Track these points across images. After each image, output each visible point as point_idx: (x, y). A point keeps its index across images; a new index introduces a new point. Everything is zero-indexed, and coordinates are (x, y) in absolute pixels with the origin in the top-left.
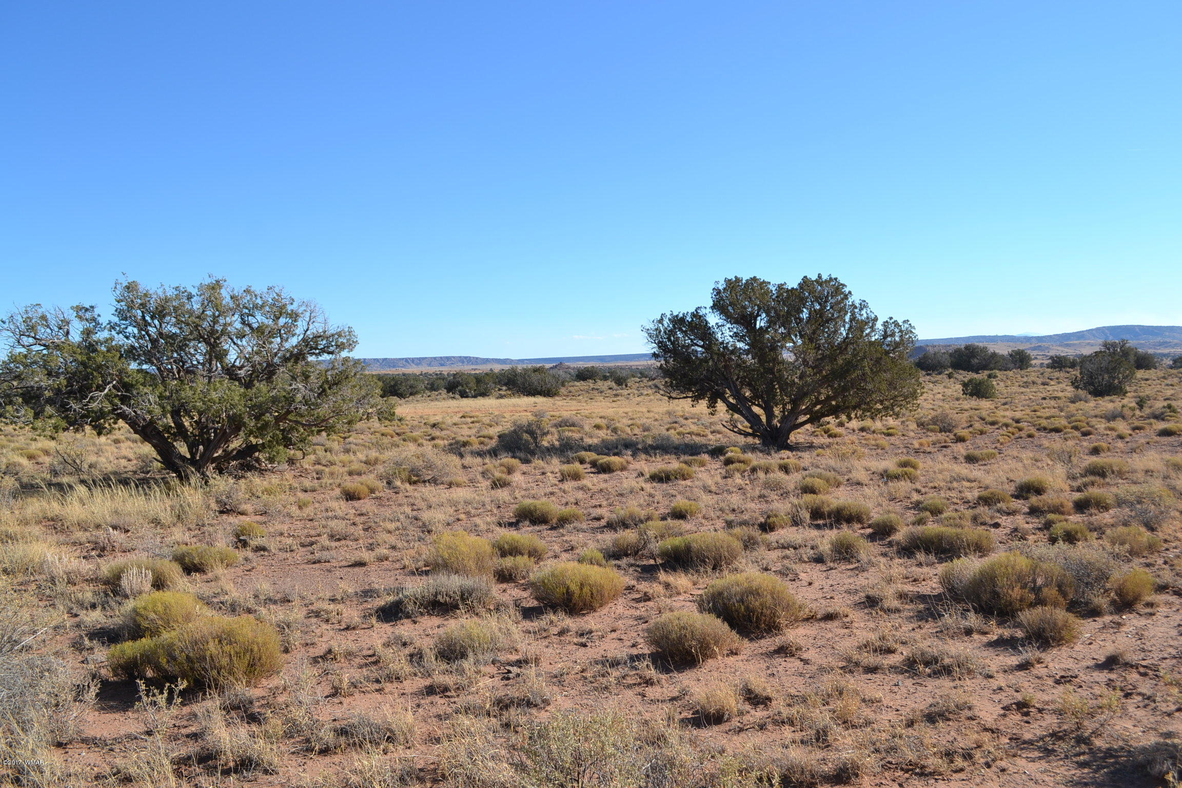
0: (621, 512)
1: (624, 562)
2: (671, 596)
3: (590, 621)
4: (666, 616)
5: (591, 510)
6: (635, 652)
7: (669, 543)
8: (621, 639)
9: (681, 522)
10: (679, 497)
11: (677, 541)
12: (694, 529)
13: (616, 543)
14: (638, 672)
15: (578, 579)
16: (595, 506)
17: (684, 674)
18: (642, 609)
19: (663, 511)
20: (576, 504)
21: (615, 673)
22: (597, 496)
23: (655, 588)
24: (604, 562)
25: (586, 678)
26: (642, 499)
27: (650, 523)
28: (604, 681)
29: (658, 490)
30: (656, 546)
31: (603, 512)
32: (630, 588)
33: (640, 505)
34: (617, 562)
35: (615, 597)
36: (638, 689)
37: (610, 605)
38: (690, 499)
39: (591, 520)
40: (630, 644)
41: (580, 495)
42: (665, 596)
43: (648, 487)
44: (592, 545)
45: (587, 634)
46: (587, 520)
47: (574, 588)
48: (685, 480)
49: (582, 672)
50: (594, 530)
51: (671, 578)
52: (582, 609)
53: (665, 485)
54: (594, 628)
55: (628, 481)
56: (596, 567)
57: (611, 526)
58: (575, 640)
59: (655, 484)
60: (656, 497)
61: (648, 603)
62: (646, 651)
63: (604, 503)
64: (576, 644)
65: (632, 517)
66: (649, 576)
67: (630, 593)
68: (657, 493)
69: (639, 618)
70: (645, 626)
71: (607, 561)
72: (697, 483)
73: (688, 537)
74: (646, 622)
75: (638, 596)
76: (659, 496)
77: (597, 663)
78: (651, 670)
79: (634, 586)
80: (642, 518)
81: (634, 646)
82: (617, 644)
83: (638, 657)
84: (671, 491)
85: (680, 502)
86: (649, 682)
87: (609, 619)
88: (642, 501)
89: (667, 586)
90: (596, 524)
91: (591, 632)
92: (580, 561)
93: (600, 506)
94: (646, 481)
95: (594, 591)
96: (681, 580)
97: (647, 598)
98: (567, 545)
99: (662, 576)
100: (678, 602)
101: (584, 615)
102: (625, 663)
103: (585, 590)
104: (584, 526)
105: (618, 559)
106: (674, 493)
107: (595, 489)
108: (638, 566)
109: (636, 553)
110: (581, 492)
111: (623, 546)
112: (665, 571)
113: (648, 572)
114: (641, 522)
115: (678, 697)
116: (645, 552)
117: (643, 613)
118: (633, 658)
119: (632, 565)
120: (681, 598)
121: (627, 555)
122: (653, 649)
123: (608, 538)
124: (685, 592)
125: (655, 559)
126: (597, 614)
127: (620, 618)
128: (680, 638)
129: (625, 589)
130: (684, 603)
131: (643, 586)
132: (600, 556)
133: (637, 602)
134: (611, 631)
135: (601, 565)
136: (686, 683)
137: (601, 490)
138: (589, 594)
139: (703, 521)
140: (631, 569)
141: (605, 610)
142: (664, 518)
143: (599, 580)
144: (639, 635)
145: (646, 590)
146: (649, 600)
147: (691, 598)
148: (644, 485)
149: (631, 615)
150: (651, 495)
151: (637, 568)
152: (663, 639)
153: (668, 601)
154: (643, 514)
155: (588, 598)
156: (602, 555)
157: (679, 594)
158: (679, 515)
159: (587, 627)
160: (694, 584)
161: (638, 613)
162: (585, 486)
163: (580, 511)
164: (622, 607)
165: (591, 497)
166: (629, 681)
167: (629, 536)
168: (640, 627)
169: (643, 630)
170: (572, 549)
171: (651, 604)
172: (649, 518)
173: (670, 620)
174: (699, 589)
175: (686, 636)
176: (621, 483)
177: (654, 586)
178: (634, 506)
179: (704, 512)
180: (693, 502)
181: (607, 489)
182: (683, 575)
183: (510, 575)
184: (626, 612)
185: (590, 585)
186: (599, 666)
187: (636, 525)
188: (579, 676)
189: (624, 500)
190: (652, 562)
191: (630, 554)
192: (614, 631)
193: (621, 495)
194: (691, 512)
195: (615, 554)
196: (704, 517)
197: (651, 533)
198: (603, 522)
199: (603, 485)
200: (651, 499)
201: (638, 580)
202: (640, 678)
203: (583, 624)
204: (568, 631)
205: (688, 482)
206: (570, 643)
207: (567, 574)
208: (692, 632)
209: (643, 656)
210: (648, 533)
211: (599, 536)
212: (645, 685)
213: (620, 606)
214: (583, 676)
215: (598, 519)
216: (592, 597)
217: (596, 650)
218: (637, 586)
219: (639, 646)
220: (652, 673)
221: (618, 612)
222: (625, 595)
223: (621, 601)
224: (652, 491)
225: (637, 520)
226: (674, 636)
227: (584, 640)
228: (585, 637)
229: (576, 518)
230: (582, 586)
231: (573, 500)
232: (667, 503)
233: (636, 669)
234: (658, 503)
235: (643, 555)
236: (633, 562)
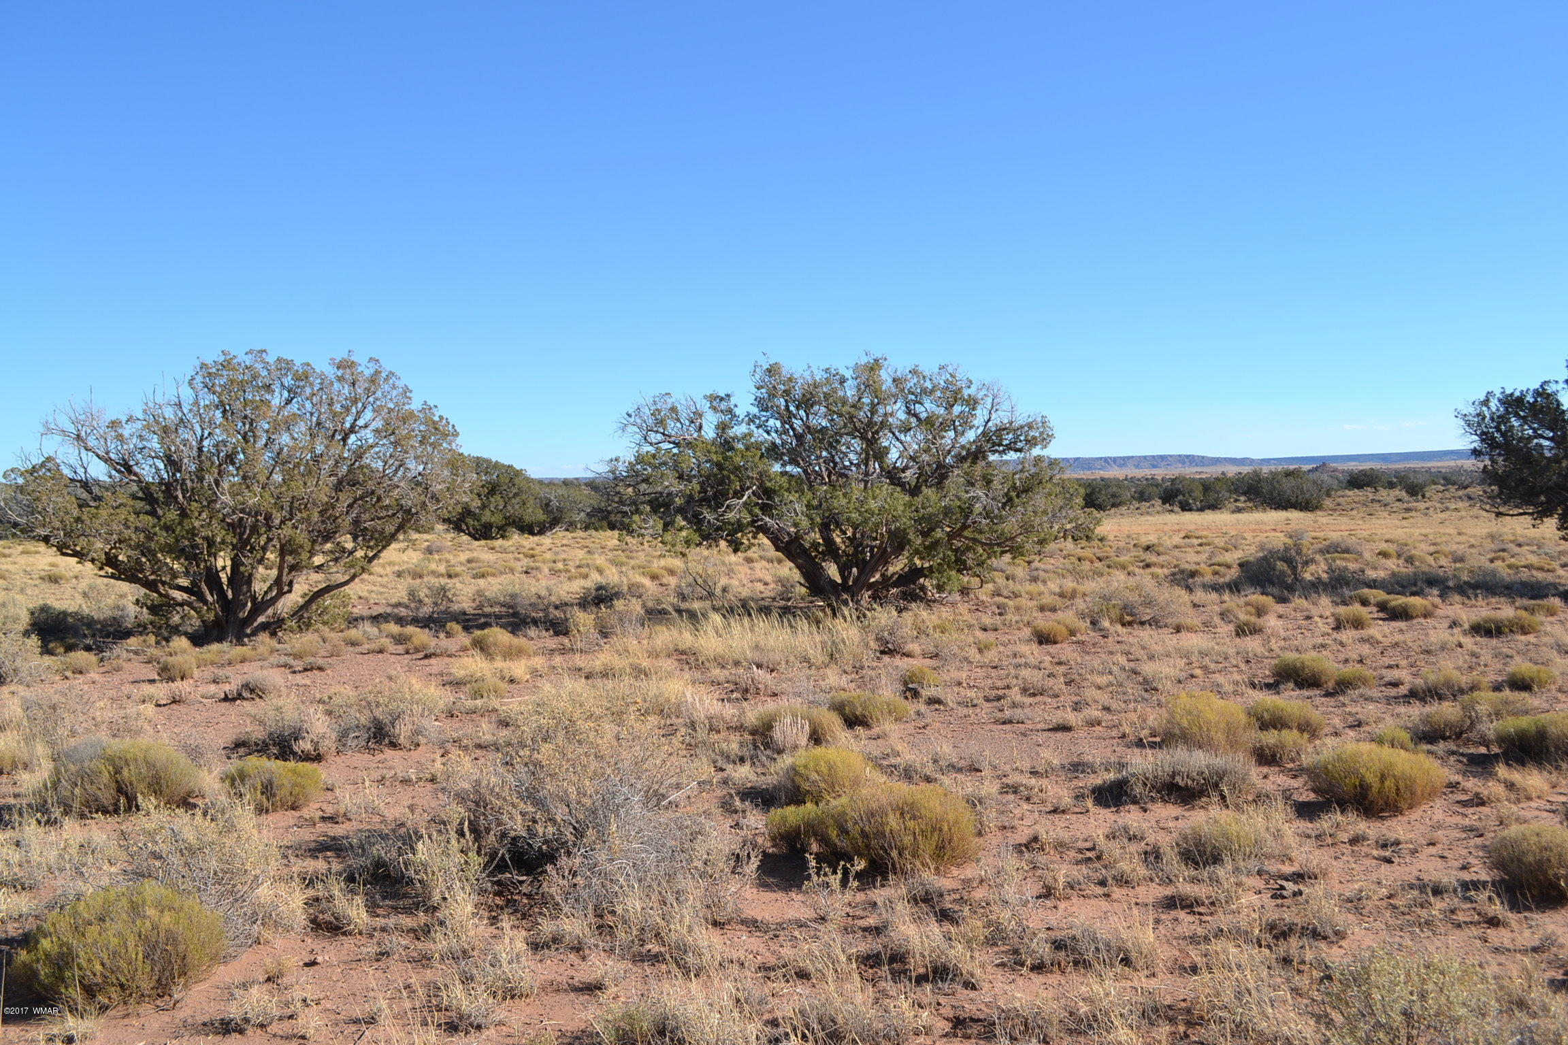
0: (1431, 675)
1: (1441, 747)
2: (1519, 800)
3: (1396, 828)
4: (1513, 830)
5: (1384, 672)
6: (1466, 876)
7: (1511, 725)
8: (1442, 857)
9: (1525, 695)
10: (1518, 659)
11: (1524, 722)
12: (1546, 706)
13: (1426, 720)
14: (1474, 905)
15: (1377, 766)
16: (1390, 667)
17: (1546, 915)
18: (1473, 816)
19: (1492, 677)
20: (1361, 661)
21: (1439, 905)
22: (1390, 652)
23: (1492, 788)
24: (1411, 746)
25: (1395, 907)
26: (1462, 659)
27: (1476, 694)
28: (1424, 913)
29: (1486, 647)
30: (1490, 728)
31: (1403, 674)
32: (1453, 786)
33: (1458, 668)
34: (1429, 747)
35: (1431, 794)
36: (1476, 931)
37: (1424, 807)
38: (1536, 664)
39: (1385, 685)
40: (1457, 864)
41: (1366, 650)
42: (1508, 800)
43: (1468, 641)
44: (1390, 721)
45: (1392, 845)
46: (1380, 686)
47: (1372, 779)
48: (1526, 634)
49: (1389, 898)
50: (1389, 700)
51: (1516, 776)
52: (1382, 810)
53: (1494, 642)
54: (1402, 838)
55: (1438, 633)
56: (1402, 752)
57: (1413, 694)
58: (1375, 853)
59: (1478, 638)
60: (1482, 658)
61: (1481, 809)
62: (1484, 876)
63: (1403, 663)
64: (1377, 859)
65: (1448, 684)
66: (1480, 770)
67: (1452, 792)
68: (1482, 652)
69: (1471, 829)
70: (1479, 841)
71: (1415, 744)
72: (1545, 639)
73: (1544, 718)
74: (1481, 835)
75: (1464, 798)
76: (1486, 657)
77: (1411, 887)
78: (1496, 905)
79: (1458, 783)
80: (1464, 686)
81: (1464, 868)
82: (1440, 863)
83: (1476, 885)
84: (1504, 650)
85: (1521, 666)
86: (1494, 922)
87: (1422, 827)
88: (1460, 663)
89: (1510, 786)
90: (1393, 692)
91: (1397, 843)
92: (1380, 741)
93: (1397, 666)
94: (1465, 633)
95: (1401, 786)
96: (1534, 779)
97: (1479, 801)
98: (1351, 719)
99: (1502, 771)
100: (1527, 810)
101: (1384, 819)
102: (1455, 890)
103: (1387, 783)
104: (1375, 693)
105: (1431, 743)
106: (1510, 652)
107: (1386, 642)
108: (1462, 755)
109: (1459, 735)
110: (1367, 646)
111: (1439, 726)
112: (1508, 764)
113: (1481, 764)
114: (1462, 691)
115: (1539, 948)
116: (1472, 735)
117: (1474, 823)
118: (1465, 886)
119: (1453, 753)
120: (1533, 804)
121: (1445, 738)
122: (1496, 874)
123: (1415, 711)
124: (1539, 797)
125: (1488, 747)
126: (1405, 818)
127: (1438, 826)
128: (1540, 863)
129: (1447, 787)
130: (1537, 813)
131: (1472, 784)
132: (1405, 736)
133: (1464, 806)
134: (1428, 845)
135: (1406, 750)
136: (1551, 928)
137: (1396, 644)
138: (1394, 789)
139: (1559, 695)
140: (1452, 758)
141: (1415, 815)
142: (1497, 688)
143: (1408, 771)
144: (1470, 853)
145: (1479, 790)
146: (1483, 804)
147: (1548, 807)
148: (1463, 640)
149: (1457, 825)
150: (1474, 655)
151: (1461, 758)
152: (1512, 861)
153: (1514, 808)
154: (1464, 680)
155: (1393, 795)
156: (1408, 736)
157: (1529, 798)
158: (1521, 684)
159: (1392, 836)
160: (1554, 787)
161: (1467, 822)
162: (1372, 638)
163: (1368, 673)
164: (1441, 811)
165: (1382, 653)
166: (1461, 917)
167: (1448, 711)
168: (1472, 842)
169: (1477, 847)
170: (1359, 725)
171: (1485, 810)
172: (1474, 688)
173: (1524, 835)
174: (1561, 794)
175: (1549, 861)
176: (1427, 635)
177: (1490, 784)
178: (1449, 668)
179: (1560, 682)
180: (1543, 668)
181: (1405, 642)
182: (1535, 772)
183: (1274, 756)
184: (1448, 819)
185: (1394, 776)
186: (1416, 893)
187: (1454, 696)
188: (1384, 903)
189: (1433, 659)
190: (1483, 750)
191: (1450, 737)
192: (1433, 844)
193: (1428, 652)
194: (1540, 681)
195: (1428, 735)
196: (1560, 690)
197: (1483, 709)
198: (1403, 690)
199: (1398, 638)
200: (1474, 660)
201: (1464, 775)
202: (1479, 914)
203: (1384, 831)
204: (1364, 838)
205: (1531, 638)
206: (1367, 855)
207: (1360, 760)
208: (1560, 855)
209: (1484, 884)
210: (1478, 707)
211: (1402, 709)
212: (1486, 925)
213: (1438, 810)
214: (1391, 905)
215: (1395, 684)
216: (1397, 794)
217: (1408, 869)
218: (1463, 784)
219: (1473, 869)
220: (1497, 909)
221: (1435, 818)
222: (1445, 794)
223: (1439, 803)
224: (1476, 649)
225: (1456, 688)
226: (1531, 859)
227: (1388, 854)
228: (1389, 850)
229: (1364, 681)
230: (1383, 778)
231: (1356, 657)
232: (1499, 666)
233: (1472, 902)
234: (1486, 666)
235: (1468, 740)
236: (1455, 748)
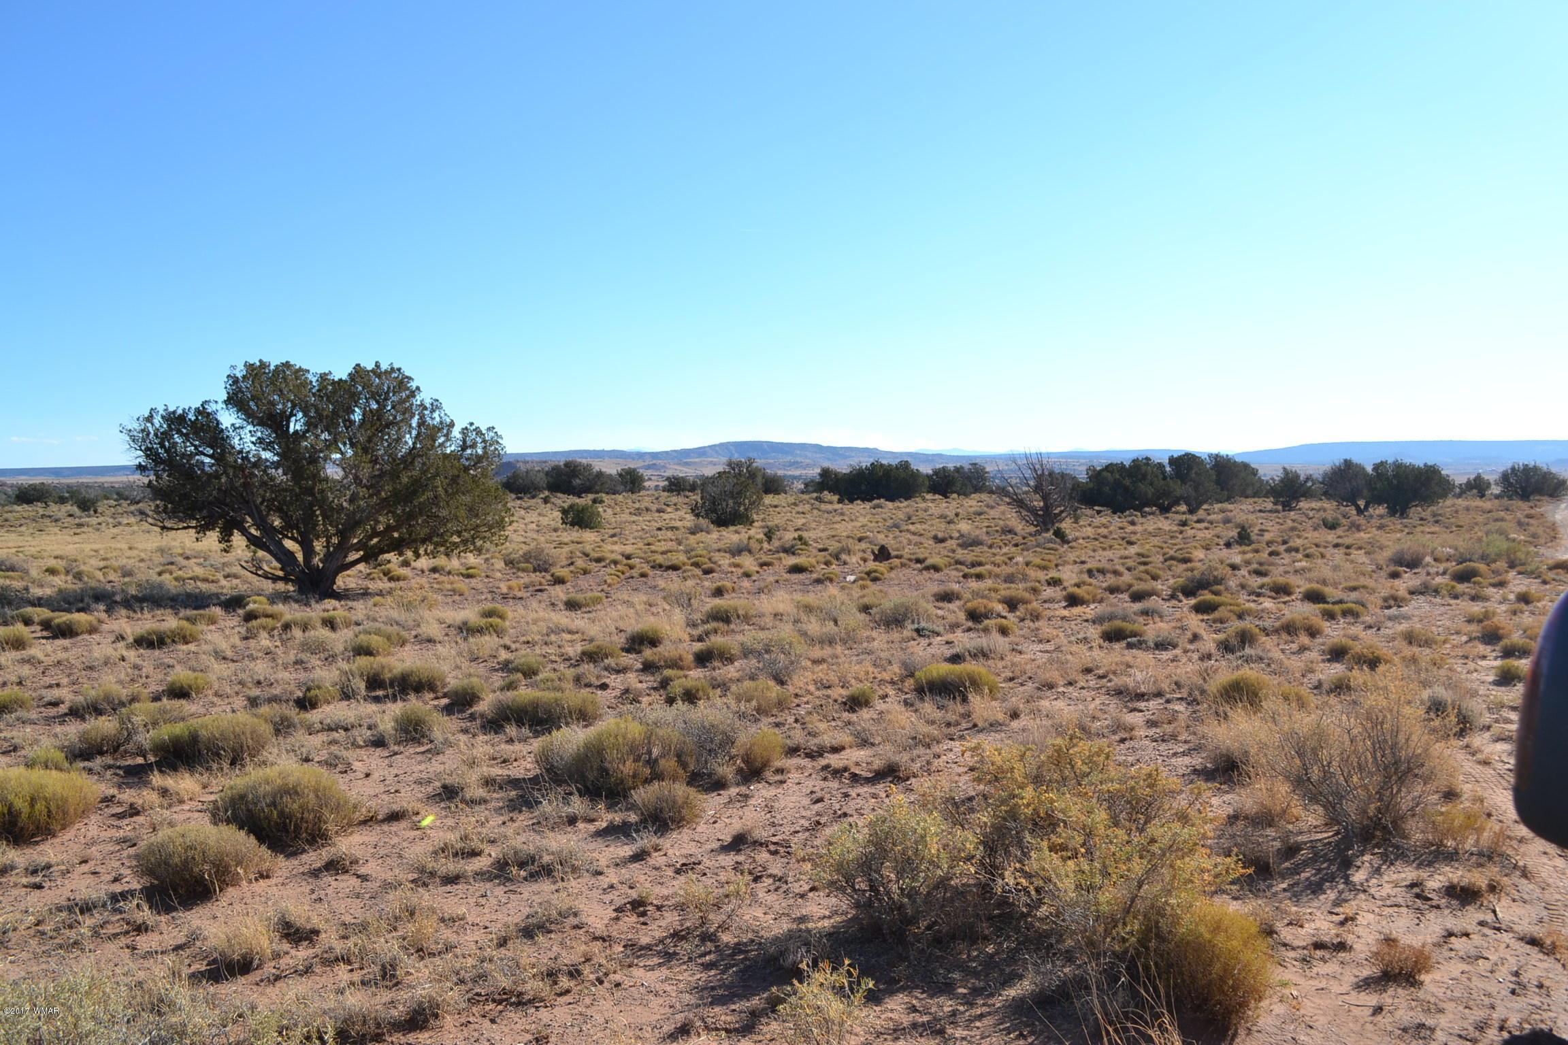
0: (91, 692)
1: (97, 763)
2: (170, 806)
3: (48, 852)
4: (163, 834)
5: (44, 692)
6: (118, 888)
7: (166, 732)
8: (96, 873)
9: (183, 702)
10: (178, 668)
11: (178, 729)
12: (202, 711)
13: (83, 737)
14: (123, 916)
15: (27, 791)
16: (50, 686)
17: (194, 911)
18: (127, 828)
19: (154, 688)
20: (20, 683)
21: (88, 922)
22: (53, 671)
23: (148, 797)
24: (66, 765)
25: (43, 933)
26: (123, 672)
27: (137, 705)
28: (72, 934)
29: (148, 659)
30: (145, 738)
31: (65, 693)
32: (108, 800)
33: (120, 682)
34: (86, 764)
35: (84, 813)
36: (124, 941)
37: (77, 826)
38: (194, 671)
39: (44, 706)
40: (110, 878)
41: (26, 670)
42: (162, 806)
43: (131, 655)
44: (46, 742)
45: (43, 869)
46: (38, 707)
47: (21, 805)
48: (187, 643)
49: (37, 925)
50: (49, 720)
51: (169, 782)
52: (33, 835)
53: (157, 652)
54: (53, 860)
55: (101, 647)
56: (54, 772)
57: (76, 713)
58: (24, 881)
59: (142, 651)
60: (144, 670)
61: (135, 819)
62: (135, 886)
63: (65, 681)
64: (25, 886)
65: (108, 698)
66: (136, 780)
67: (107, 806)
68: (145, 664)
69: (124, 840)
70: (132, 851)
71: (71, 763)
72: (205, 647)
73: (194, 723)
74: (134, 845)
75: (120, 810)
76: (148, 668)
77: (60, 909)
78: (143, 911)
79: (114, 796)
80: (124, 699)
81: (116, 880)
82: (90, 879)
83: (124, 896)
84: (166, 661)
85: (181, 674)
86: (141, 929)
87: (78, 846)
88: (122, 676)
89: (164, 792)
90: (53, 711)
91: (48, 866)
92: (30, 764)
93: (58, 685)
94: (128, 647)
95: (53, 808)
96: (185, 783)
97: (134, 811)
98: (6, 745)
99: (157, 779)
100: (178, 814)
101: (37, 843)
102: (104, 905)
103: (38, 806)
104: (33, 715)
105: (88, 760)
106: (171, 662)
107: (48, 661)
108: (119, 767)
109: (116, 749)
110: (27, 667)
111: (96, 741)
112: (161, 771)
113: (136, 775)
114: (122, 704)
115: (185, 944)
116: (130, 747)
117: (129, 834)
118: (114, 898)
119: (110, 767)
120: (186, 807)
121: (101, 753)
122: (146, 881)
123: (72, 730)
124: (191, 799)
125: (145, 757)
126: (58, 840)
127: (94, 842)
128: (185, 863)
129: (101, 802)
130: (189, 815)
131: (128, 796)
132: (61, 756)
133: (119, 818)
134: (81, 863)
135: (61, 770)
136: (196, 923)
137: (58, 662)
138: (45, 812)
139: (215, 699)
140: (109, 773)
141: (69, 834)
142: (156, 698)
143: (59, 790)
144: (123, 864)
145: (133, 800)
146: (137, 813)
147: (200, 807)
148: (125, 653)
149: (111, 838)
150: (136, 667)
151: (118, 771)
152: (160, 866)
153: (166, 813)
154: (124, 693)
155: (43, 818)
156: (63, 755)
157: (181, 802)
158: (179, 692)
159: (43, 860)
160: (204, 787)
161: (121, 833)
162: (34, 658)
163: (26, 694)
164: (96, 827)
165: (43, 673)
166: (110, 930)
167: (106, 725)
168: (125, 853)
169: (129, 857)
170: (15, 749)
171: (140, 819)
172: (134, 699)
173: (170, 838)
174: (211, 793)
175: (193, 858)
176: (90, 651)
177: (145, 793)
178: (111, 683)
179: (216, 687)
180: (200, 674)
181: (67, 660)
182: (187, 775)
184: (103, 834)
185: (45, 799)
186: (64, 914)
187: (114, 710)
188: (32, 932)
189: (95, 675)
190: (140, 760)
191: (107, 752)
192: (85, 862)
193: (91, 668)
194: (198, 688)
195: (83, 753)
196: (216, 694)
197: (138, 720)
198: (63, 709)
199: (61, 655)
200: (137, 672)
201: (120, 787)
202: (128, 924)
203: (35, 856)
204: (13, 868)
205: (192, 647)
206: (16, 885)
207: (8, 786)
208: (204, 852)
209: (132, 893)
210: (134, 719)
211: (58, 729)
212: (135, 933)
213: (93, 827)
214: (39, 931)
215: (55, 704)
216: (49, 816)
217: (58, 892)
218: (118, 796)
219: (125, 880)
220: (146, 914)
221: (90, 835)
222: (101, 809)
223: (94, 818)
224: (139, 661)
225: (117, 702)
226: (177, 860)
227: (38, 880)
228: (39, 875)
229: (21, 704)
230: (33, 801)
231: (14, 679)
232: (161, 676)
233: (121, 913)
234: (147, 677)
235: (126, 752)
236: (112, 762)
